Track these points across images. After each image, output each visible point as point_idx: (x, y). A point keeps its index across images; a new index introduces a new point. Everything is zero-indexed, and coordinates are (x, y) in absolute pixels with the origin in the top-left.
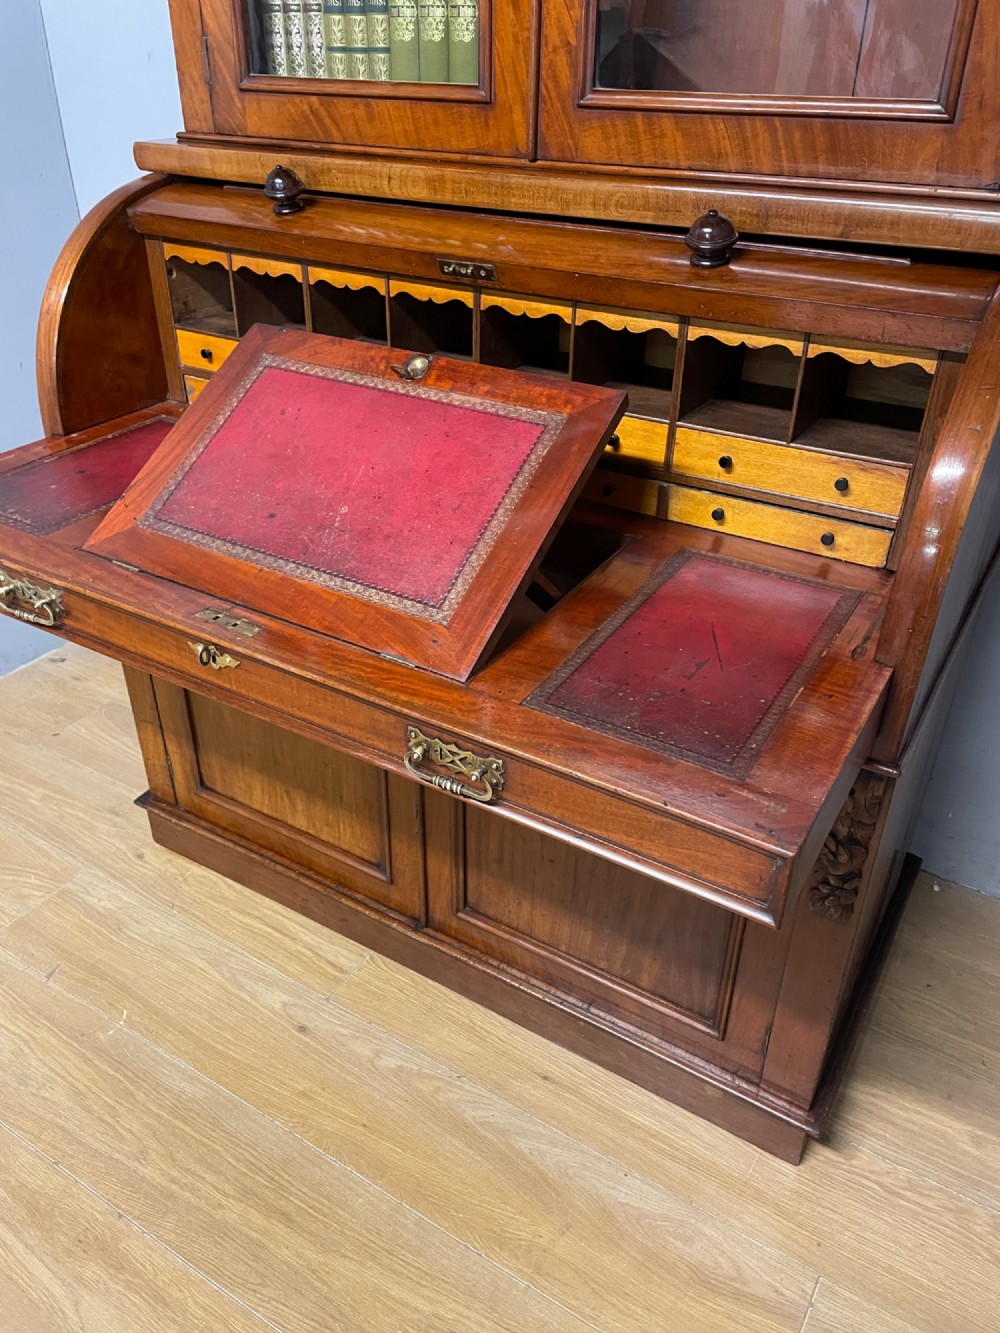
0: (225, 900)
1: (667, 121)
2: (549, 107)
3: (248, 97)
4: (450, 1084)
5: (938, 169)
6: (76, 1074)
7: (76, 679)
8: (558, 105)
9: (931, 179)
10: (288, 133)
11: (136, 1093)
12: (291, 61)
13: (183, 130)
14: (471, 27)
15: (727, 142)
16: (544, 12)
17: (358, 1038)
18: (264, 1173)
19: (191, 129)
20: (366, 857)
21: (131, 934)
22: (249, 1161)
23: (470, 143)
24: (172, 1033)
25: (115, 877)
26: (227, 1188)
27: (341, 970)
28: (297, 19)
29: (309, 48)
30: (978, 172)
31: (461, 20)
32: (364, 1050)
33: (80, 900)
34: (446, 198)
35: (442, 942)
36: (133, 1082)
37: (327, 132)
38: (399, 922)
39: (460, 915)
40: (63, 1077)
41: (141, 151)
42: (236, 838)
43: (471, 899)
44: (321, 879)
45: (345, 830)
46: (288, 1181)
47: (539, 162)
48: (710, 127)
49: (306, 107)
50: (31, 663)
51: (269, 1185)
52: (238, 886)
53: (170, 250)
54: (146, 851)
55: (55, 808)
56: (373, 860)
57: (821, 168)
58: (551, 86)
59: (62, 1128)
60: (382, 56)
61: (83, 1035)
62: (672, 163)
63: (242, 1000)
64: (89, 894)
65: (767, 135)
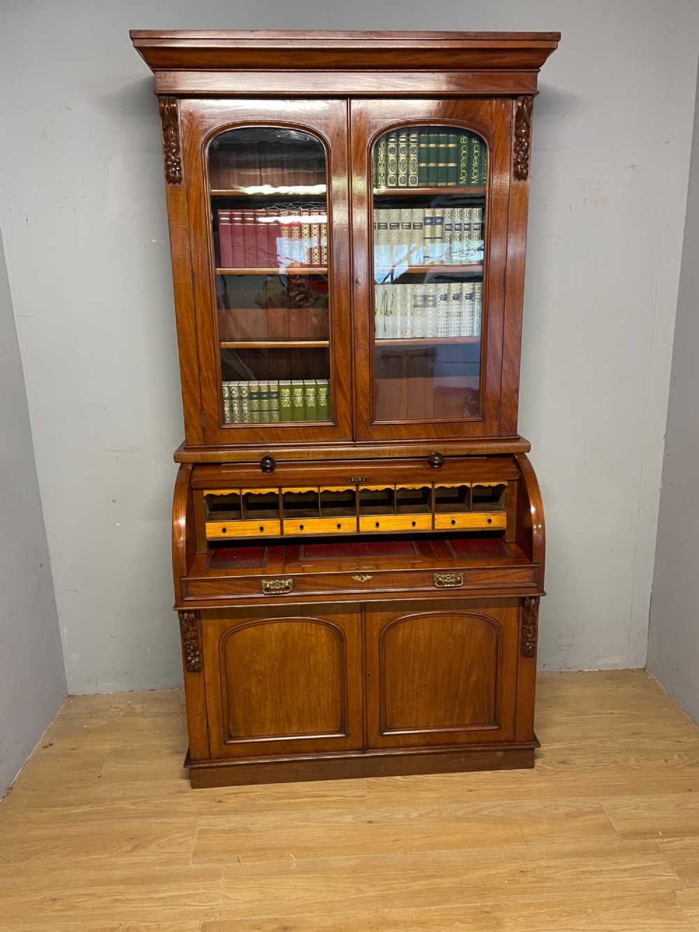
2: (360, 426)
3: (224, 431)
8: (363, 425)
9: (481, 436)
12: (232, 418)
20: (332, 730)
28: (236, 402)
29: (242, 411)
30: (493, 432)
39: (385, 733)
43: (388, 724)
45: (321, 721)
47: (358, 442)
53: (206, 493)
56: (336, 730)
60: (276, 412)
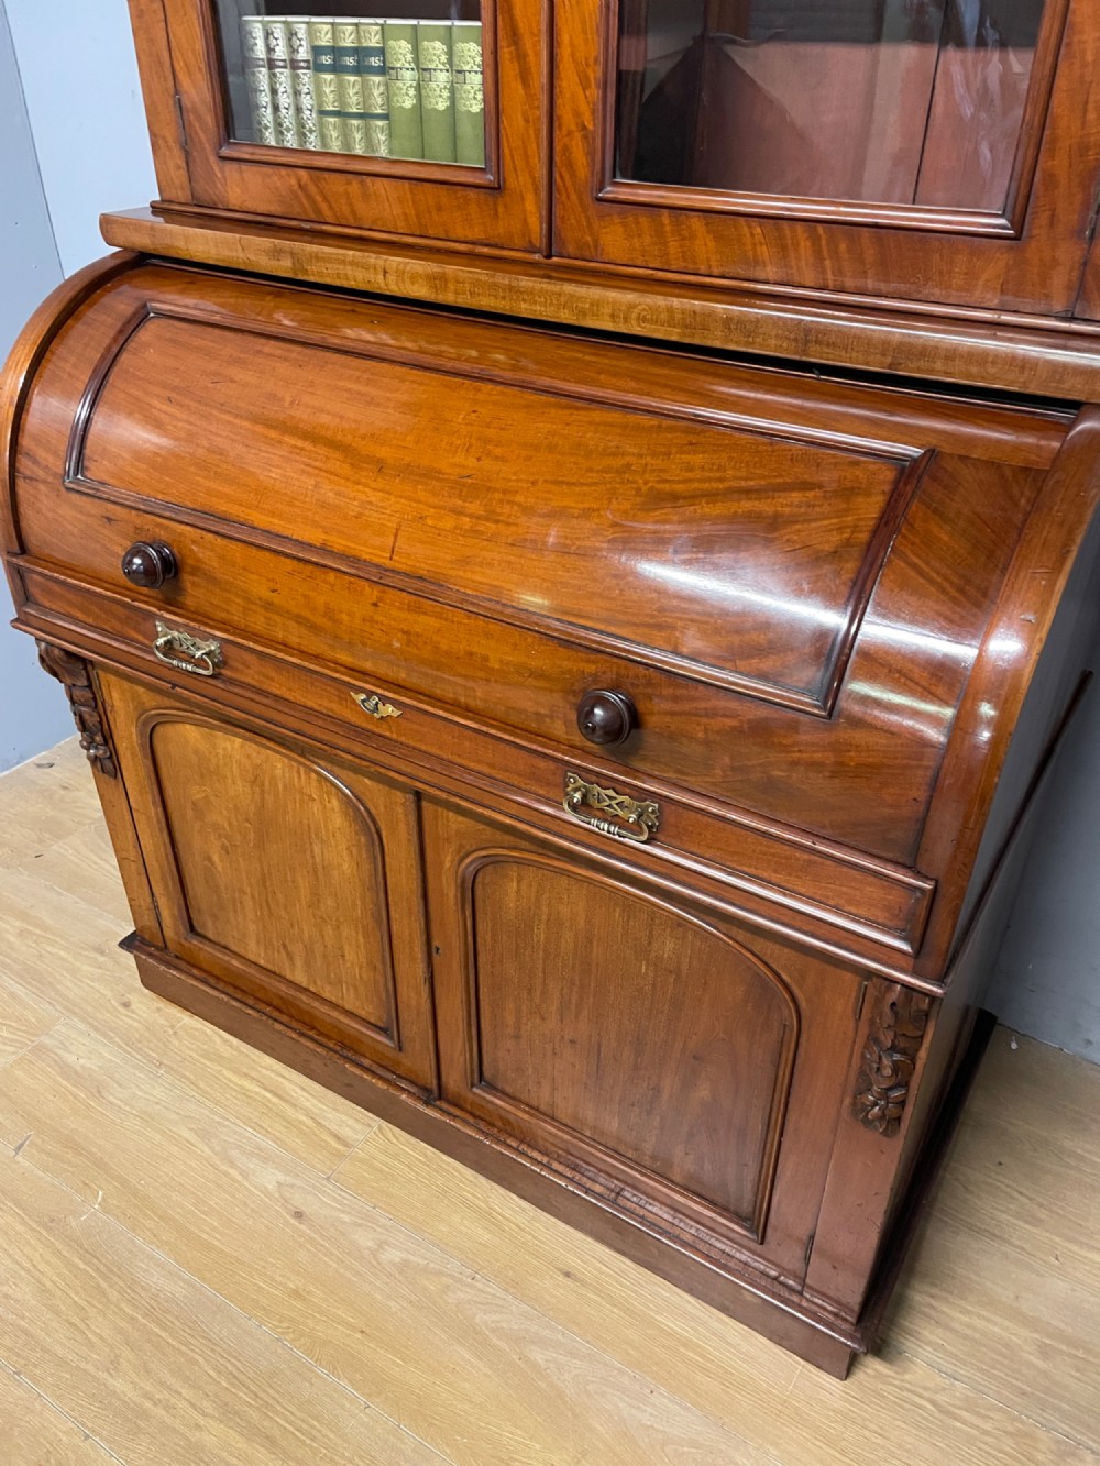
0: (218, 1058)
1: (696, 222)
2: (564, 198)
3: (229, 166)
4: (460, 1281)
5: (1002, 292)
6: (42, 1266)
7: (65, 788)
8: (574, 197)
9: (995, 303)
10: (275, 208)
11: (109, 1290)
12: (279, 129)
13: (158, 198)
14: (480, 96)
15: (764, 248)
16: (557, 90)
17: (360, 1225)
18: (248, 1388)
19: (167, 197)
20: (372, 1020)
21: (112, 1099)
22: (231, 1373)
23: (476, 233)
24: (153, 1219)
25: (96, 1029)
26: (207, 1405)
27: (346, 1144)
28: (284, 76)
29: (299, 110)
30: (1047, 296)
31: (468, 87)
32: (364, 1240)
33: (56, 1058)
34: (449, 298)
35: (455, 1117)
36: (105, 1277)
37: (318, 211)
38: (409, 1093)
40: (28, 1271)
41: (108, 225)
42: (231, 990)
43: (487, 1074)
44: (323, 1040)
45: (348, 989)
46: (274, 1398)
47: (555, 259)
48: (746, 229)
49: (293, 182)
50: (15, 768)
51: (253, 1402)
52: (235, 1041)
54: (134, 998)
55: (34, 945)
56: (380, 1024)
57: (870, 284)
58: (567, 176)
59: (25, 1332)
60: (380, 123)
61: (52, 1220)
62: (703, 269)
63: (233, 1179)
64: (67, 1050)
65: (809, 244)
